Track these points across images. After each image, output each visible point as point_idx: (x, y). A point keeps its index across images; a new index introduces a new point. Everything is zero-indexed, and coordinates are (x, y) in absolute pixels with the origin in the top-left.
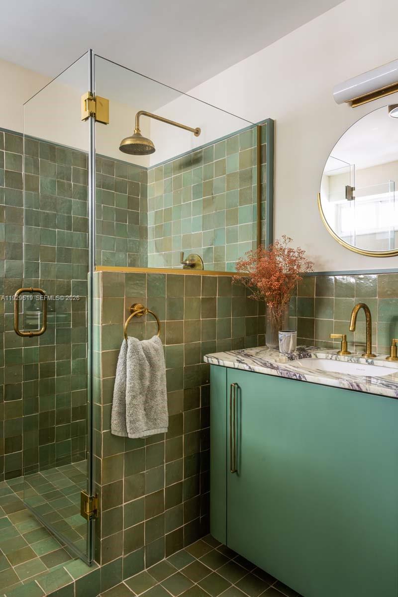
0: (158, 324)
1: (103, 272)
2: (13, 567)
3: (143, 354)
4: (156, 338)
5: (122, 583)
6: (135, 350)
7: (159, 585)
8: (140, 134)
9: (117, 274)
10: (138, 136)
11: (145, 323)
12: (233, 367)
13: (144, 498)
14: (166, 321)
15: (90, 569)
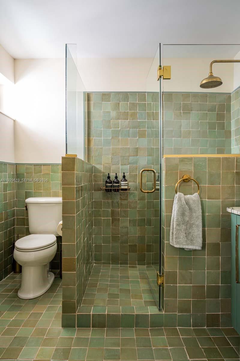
0: (198, 186)
1: (166, 158)
2: (131, 300)
3: (184, 202)
4: (196, 194)
5: (177, 328)
6: (180, 199)
7: (195, 338)
8: (212, 75)
9: (174, 159)
10: (211, 76)
11: (193, 186)
12: (237, 214)
13: (191, 286)
14: (207, 185)
15: (158, 311)
